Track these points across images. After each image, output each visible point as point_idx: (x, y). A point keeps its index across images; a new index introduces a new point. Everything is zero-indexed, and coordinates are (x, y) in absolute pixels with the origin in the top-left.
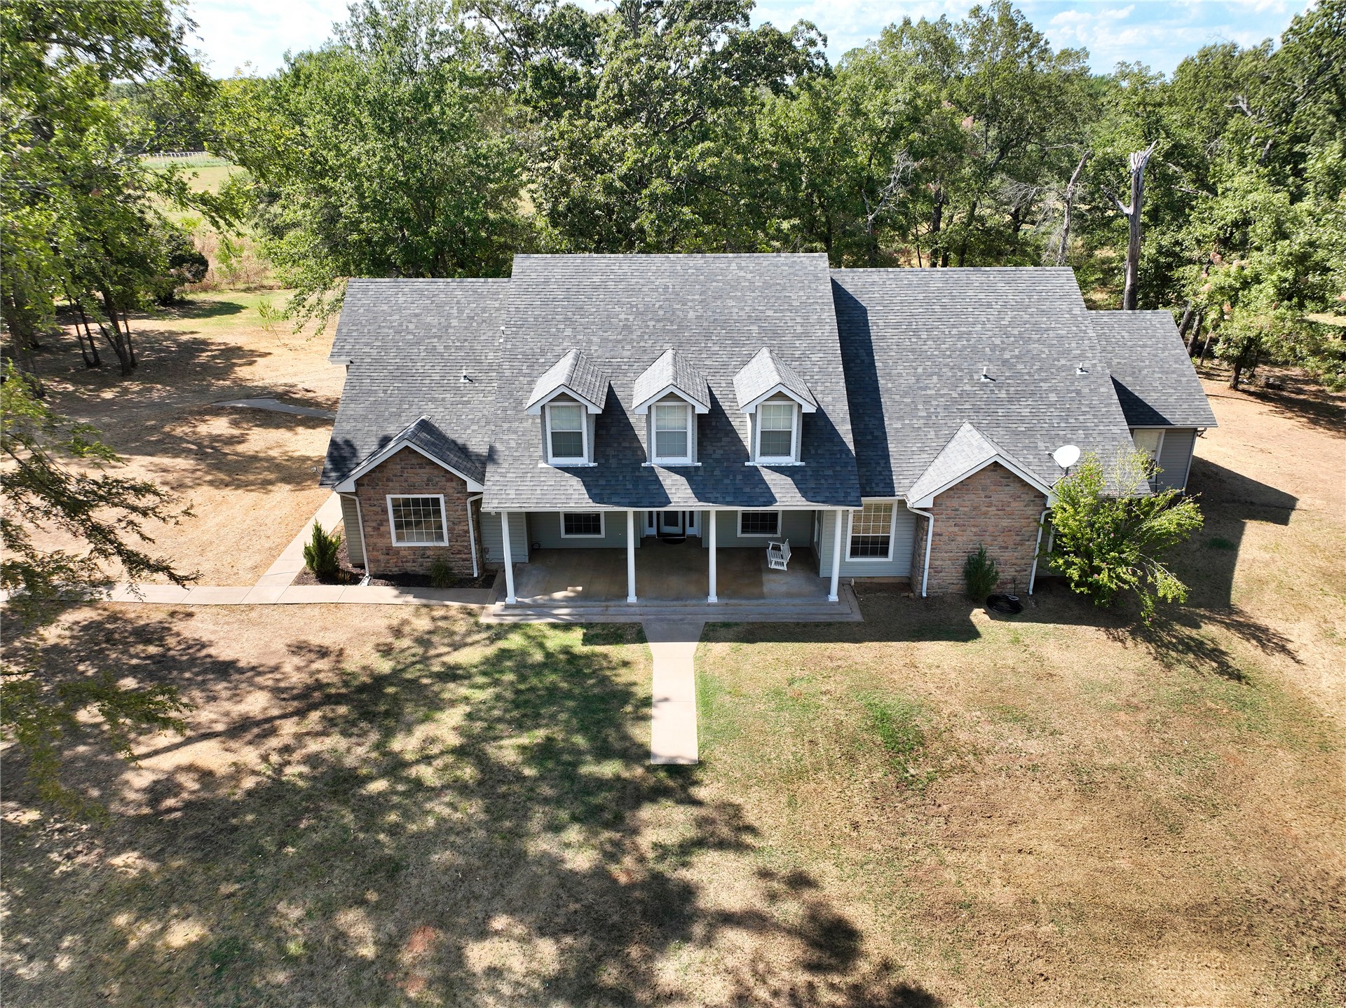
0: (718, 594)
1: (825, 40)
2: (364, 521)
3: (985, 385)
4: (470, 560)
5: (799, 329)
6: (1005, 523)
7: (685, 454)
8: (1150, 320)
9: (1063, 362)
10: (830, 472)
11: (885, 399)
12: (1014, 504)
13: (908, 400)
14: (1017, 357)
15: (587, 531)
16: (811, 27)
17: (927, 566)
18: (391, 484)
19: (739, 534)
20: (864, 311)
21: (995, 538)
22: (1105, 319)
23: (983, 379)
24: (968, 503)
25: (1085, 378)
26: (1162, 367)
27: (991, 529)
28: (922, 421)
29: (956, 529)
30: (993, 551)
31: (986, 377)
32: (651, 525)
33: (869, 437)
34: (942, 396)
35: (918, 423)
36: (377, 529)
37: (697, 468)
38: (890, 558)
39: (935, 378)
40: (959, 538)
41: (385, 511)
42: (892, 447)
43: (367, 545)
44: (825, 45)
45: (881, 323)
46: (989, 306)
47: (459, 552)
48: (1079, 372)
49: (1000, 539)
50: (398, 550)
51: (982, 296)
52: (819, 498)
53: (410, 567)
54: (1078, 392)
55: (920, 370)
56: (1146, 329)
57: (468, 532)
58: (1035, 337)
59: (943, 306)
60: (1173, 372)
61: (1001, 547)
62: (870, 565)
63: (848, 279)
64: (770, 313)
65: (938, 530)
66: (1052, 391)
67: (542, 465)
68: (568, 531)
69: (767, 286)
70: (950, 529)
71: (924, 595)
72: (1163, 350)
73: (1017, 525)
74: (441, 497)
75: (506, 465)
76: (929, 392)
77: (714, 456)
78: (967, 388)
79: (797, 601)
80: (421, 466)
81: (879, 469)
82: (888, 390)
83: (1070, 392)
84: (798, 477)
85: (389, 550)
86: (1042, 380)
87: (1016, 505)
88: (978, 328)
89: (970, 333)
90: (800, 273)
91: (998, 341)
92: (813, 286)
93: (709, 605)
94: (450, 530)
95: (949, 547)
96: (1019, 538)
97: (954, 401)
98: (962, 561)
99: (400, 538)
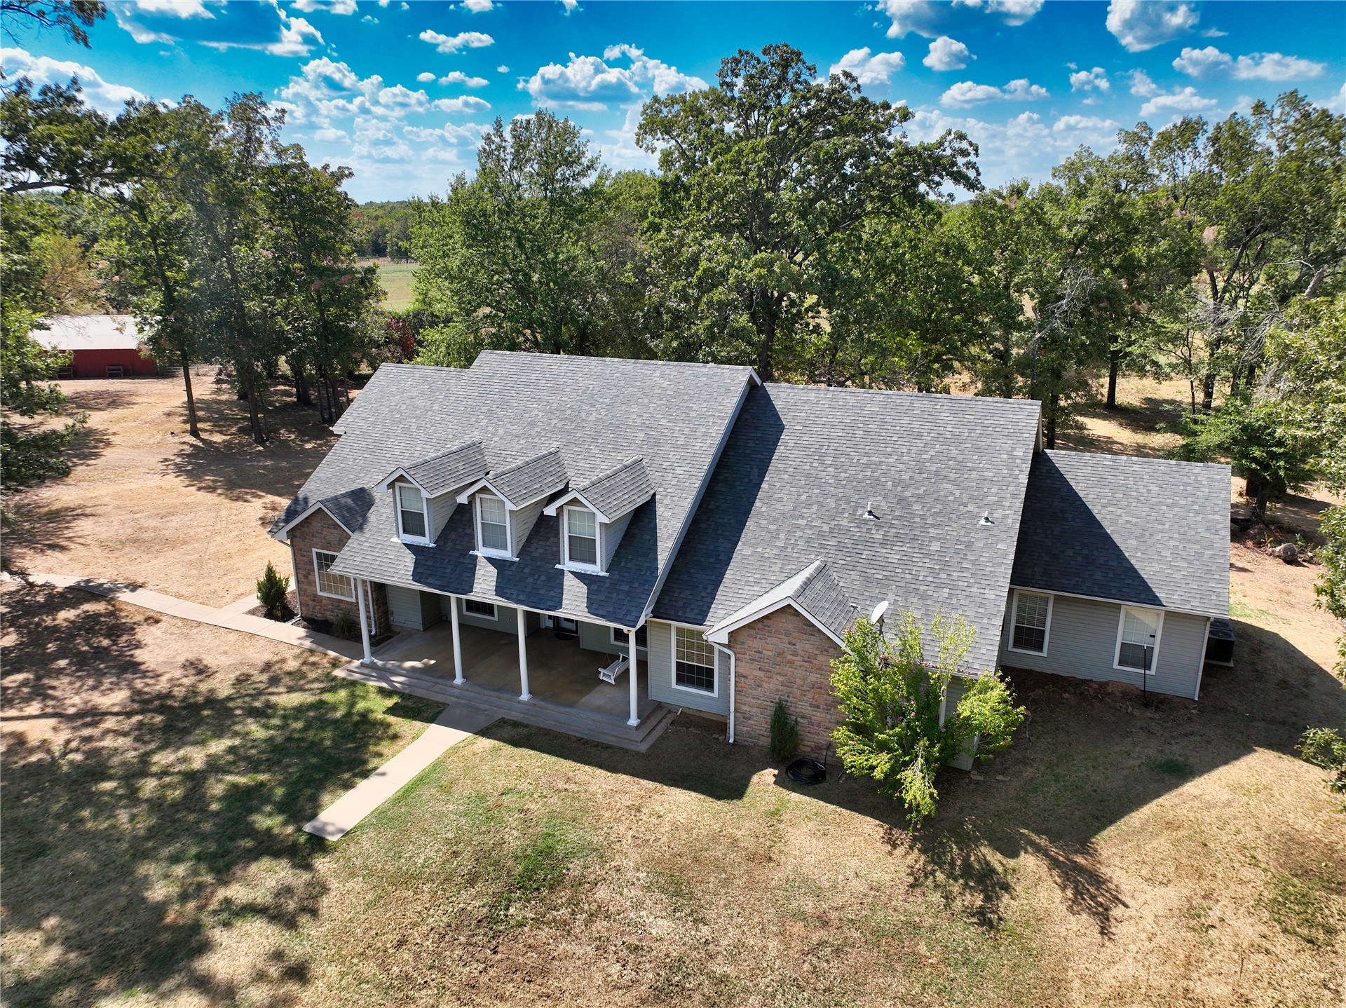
0: (530, 692)
1: (976, 150)
2: (297, 569)
3: (866, 522)
5: (681, 441)
7: (505, 548)
8: (1196, 476)
9: (970, 508)
10: (626, 588)
11: (750, 524)
13: (773, 527)
14: (919, 496)
16: (962, 137)
17: (732, 708)
18: (314, 539)
19: (612, 641)
20: (781, 428)
21: (804, 693)
22: (1136, 468)
23: (866, 516)
24: (770, 647)
25: (986, 529)
26: (1185, 533)
27: (799, 681)
28: (775, 551)
29: (764, 674)
31: (870, 513)
33: (712, 560)
34: (811, 528)
35: (769, 552)
36: (306, 577)
37: (512, 564)
38: (713, 693)
39: (815, 507)
40: (765, 685)
41: (312, 562)
42: (729, 574)
43: (300, 590)
44: (977, 155)
45: (791, 443)
46: (919, 436)
48: (982, 522)
50: (321, 598)
51: (916, 424)
52: (601, 612)
53: (330, 616)
54: (969, 545)
55: (803, 498)
56: (1186, 485)
58: (953, 476)
59: (867, 432)
60: (1198, 542)
62: (696, 697)
63: (783, 395)
64: (664, 422)
65: (743, 671)
66: (938, 539)
67: (395, 539)
69: (677, 394)
71: (731, 741)
72: (1198, 513)
75: (367, 535)
76: (800, 522)
77: (534, 554)
78: (844, 523)
79: (598, 717)
81: (703, 594)
82: (760, 514)
83: (959, 541)
84: (594, 587)
85: (315, 598)
86: (933, 526)
87: (823, 659)
88: (892, 460)
89: (880, 463)
90: (715, 385)
91: (906, 477)
92: (720, 399)
93: (519, 702)
95: (755, 693)
97: (821, 534)
98: (770, 711)
99: (323, 588)
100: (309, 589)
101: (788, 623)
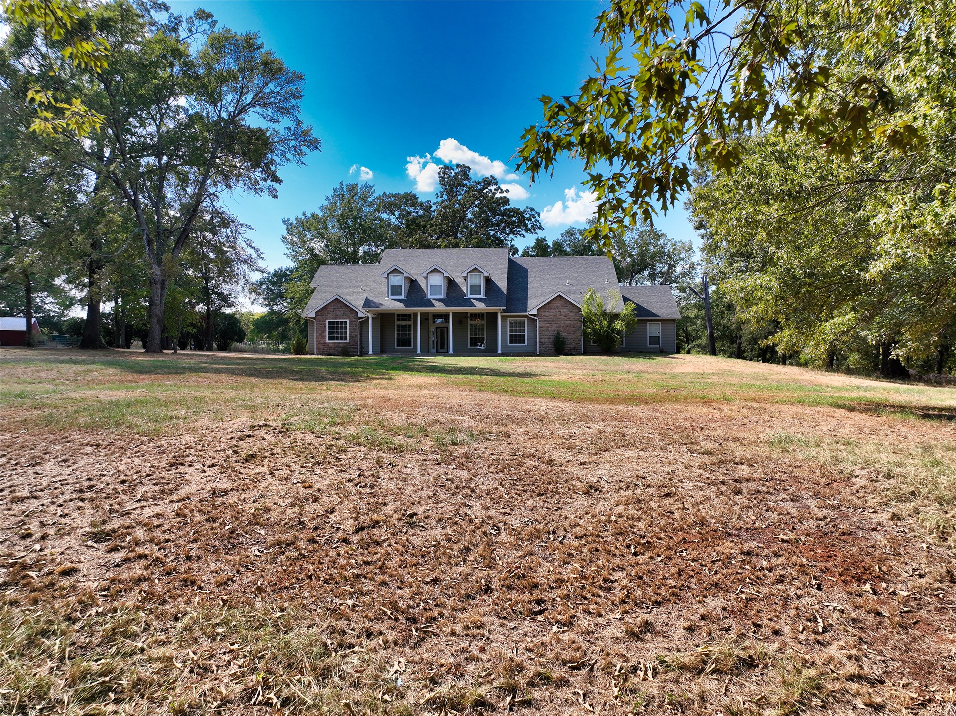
2: (317, 331)
4: (356, 348)
5: (493, 266)
6: (567, 322)
7: (441, 295)
9: (601, 280)
12: (567, 309)
13: (535, 290)
14: (582, 279)
15: (406, 345)
17: (538, 341)
18: (329, 315)
20: (525, 269)
21: (564, 329)
24: (552, 314)
25: (608, 284)
29: (548, 325)
30: (564, 335)
31: (568, 284)
32: (433, 348)
33: (517, 299)
34: (549, 289)
36: (321, 334)
37: (445, 299)
38: (525, 344)
39: (548, 284)
40: (550, 329)
41: (325, 327)
43: (316, 341)
46: (575, 266)
47: (353, 344)
48: (606, 282)
49: (567, 329)
50: (328, 344)
51: (572, 264)
55: (542, 282)
57: (357, 335)
58: (591, 274)
59: (556, 266)
60: (666, 302)
61: (567, 333)
62: (518, 347)
65: (540, 325)
67: (386, 299)
68: (398, 345)
70: (546, 325)
72: (663, 297)
73: (572, 323)
74: (348, 321)
77: (453, 295)
78: (560, 287)
80: (341, 308)
81: (519, 306)
84: (485, 301)
85: (325, 344)
86: (591, 285)
87: (571, 315)
89: (565, 273)
91: (575, 275)
94: (350, 335)
95: (546, 333)
96: (574, 329)
97: (553, 290)
98: (553, 339)
99: (330, 339)
100: (322, 340)
101: (558, 303)
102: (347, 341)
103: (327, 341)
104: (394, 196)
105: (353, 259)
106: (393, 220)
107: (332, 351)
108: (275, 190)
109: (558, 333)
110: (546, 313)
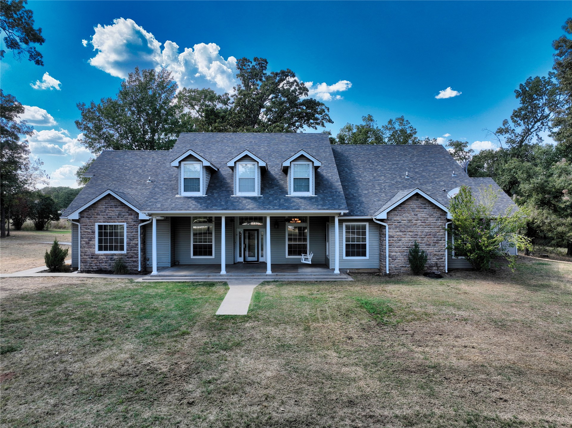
2: (82, 238)
3: (408, 179)
4: (136, 262)
6: (427, 230)
7: (254, 191)
9: (444, 172)
10: (331, 199)
12: (430, 219)
13: (370, 184)
14: (422, 171)
15: (205, 254)
17: (387, 255)
18: (98, 217)
19: (287, 256)
21: (422, 239)
23: (406, 177)
24: (406, 218)
25: (456, 177)
27: (419, 233)
28: (378, 191)
29: (401, 233)
30: (423, 247)
31: (408, 177)
32: (240, 256)
33: (351, 196)
34: (387, 183)
35: (376, 191)
36: (88, 242)
37: (260, 197)
38: (367, 257)
39: (383, 177)
41: (94, 232)
42: (363, 199)
43: (81, 252)
46: (406, 155)
47: (132, 257)
48: (453, 175)
49: (425, 239)
50: (98, 256)
51: (401, 152)
52: (325, 208)
54: (454, 182)
55: (375, 175)
57: (137, 244)
58: (429, 165)
59: (384, 155)
61: (427, 245)
62: (357, 261)
63: (338, 148)
65: (391, 234)
66: (441, 181)
67: (178, 196)
68: (195, 254)
69: (299, 141)
70: (398, 233)
71: (388, 272)
73: (433, 231)
74: (125, 225)
76: (380, 181)
78: (399, 180)
80: (116, 207)
81: (357, 207)
82: (360, 181)
83: (450, 182)
84: (313, 200)
85: (93, 256)
86: (436, 178)
87: (431, 220)
88: (402, 162)
89: (398, 163)
91: (412, 166)
92: (321, 142)
93: (267, 275)
94: (128, 244)
95: (398, 244)
96: (436, 239)
97: (393, 184)
98: (407, 253)
99: (100, 249)
100: (89, 251)
101: (414, 204)
102: (125, 252)
103: (97, 252)
104: (194, 91)
105: (152, 145)
106: (194, 114)
107: (104, 266)
108: (39, 54)
109: (416, 246)
110: (398, 218)
